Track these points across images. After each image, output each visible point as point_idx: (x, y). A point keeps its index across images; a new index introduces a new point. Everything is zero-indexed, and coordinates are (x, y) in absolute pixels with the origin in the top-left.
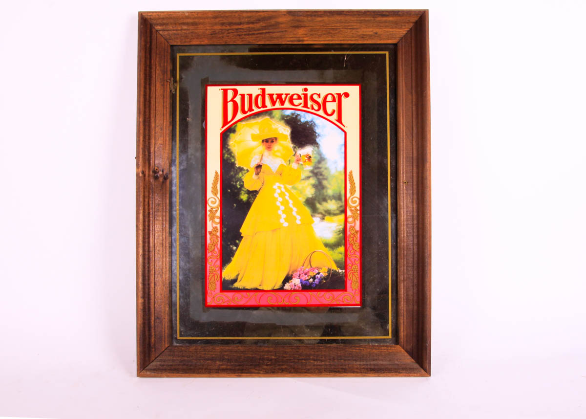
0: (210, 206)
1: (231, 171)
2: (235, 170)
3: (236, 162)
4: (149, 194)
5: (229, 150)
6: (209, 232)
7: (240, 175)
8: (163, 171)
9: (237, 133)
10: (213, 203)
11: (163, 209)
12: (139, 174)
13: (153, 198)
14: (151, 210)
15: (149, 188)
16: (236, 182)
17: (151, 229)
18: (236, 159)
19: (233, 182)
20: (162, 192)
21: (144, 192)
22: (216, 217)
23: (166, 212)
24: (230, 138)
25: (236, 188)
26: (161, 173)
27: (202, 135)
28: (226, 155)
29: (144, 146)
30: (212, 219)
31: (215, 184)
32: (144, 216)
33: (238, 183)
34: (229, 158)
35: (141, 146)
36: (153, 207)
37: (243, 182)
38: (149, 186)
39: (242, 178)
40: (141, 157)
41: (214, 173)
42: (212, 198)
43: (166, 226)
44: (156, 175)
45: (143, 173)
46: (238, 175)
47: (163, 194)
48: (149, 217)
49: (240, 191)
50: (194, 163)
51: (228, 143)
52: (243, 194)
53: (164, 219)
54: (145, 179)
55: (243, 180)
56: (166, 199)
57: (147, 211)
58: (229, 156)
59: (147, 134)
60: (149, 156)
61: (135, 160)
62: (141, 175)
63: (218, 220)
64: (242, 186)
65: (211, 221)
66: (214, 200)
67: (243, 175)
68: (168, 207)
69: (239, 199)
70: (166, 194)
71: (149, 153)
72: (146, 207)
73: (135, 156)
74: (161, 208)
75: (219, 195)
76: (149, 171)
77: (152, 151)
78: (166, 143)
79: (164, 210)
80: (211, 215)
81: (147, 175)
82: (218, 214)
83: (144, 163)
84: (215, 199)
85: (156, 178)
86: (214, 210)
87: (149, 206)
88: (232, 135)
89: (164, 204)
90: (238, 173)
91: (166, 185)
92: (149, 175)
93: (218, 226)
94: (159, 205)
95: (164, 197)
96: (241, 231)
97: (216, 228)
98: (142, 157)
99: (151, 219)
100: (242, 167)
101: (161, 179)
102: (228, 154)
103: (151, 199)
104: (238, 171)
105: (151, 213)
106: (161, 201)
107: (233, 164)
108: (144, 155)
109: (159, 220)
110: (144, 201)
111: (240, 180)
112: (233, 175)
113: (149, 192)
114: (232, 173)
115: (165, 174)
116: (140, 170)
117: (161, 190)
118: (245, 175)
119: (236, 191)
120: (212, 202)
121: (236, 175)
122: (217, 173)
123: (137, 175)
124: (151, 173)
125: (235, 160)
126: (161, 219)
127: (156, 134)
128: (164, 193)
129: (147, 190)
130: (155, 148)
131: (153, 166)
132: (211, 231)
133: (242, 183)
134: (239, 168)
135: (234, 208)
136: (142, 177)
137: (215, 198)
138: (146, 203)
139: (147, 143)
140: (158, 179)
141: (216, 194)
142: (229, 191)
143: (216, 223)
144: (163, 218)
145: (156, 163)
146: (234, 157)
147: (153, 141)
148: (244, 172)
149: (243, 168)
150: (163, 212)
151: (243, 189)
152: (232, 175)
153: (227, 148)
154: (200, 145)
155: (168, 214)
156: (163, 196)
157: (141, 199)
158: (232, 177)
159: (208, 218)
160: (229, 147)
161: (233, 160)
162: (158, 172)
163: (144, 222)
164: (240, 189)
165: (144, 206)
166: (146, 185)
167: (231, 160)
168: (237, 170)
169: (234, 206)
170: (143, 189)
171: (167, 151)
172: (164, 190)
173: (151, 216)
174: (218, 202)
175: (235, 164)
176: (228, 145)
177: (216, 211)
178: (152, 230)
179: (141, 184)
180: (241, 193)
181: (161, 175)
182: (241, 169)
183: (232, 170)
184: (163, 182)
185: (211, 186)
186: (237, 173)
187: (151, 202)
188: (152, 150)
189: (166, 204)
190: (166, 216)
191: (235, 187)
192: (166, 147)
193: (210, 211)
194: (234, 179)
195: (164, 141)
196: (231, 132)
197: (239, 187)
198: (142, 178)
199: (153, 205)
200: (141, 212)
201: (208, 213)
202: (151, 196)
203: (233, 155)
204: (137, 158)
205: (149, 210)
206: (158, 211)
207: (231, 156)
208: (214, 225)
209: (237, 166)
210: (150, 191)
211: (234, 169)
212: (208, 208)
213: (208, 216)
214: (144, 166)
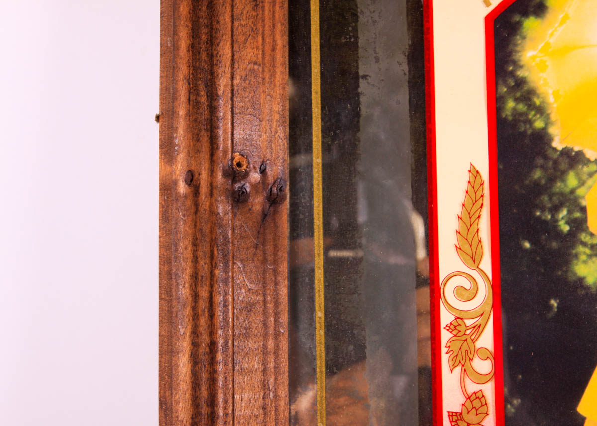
0: (450, 307)
1: (532, 167)
2: (550, 163)
3: (552, 130)
4: (213, 267)
5: (521, 82)
6: (451, 414)
7: (571, 181)
8: (263, 172)
9: (549, 16)
10: (467, 294)
11: (265, 325)
12: (175, 183)
13: (226, 282)
14: (220, 332)
15: (213, 242)
16: (555, 209)
17: (221, 413)
18: (553, 117)
19: (543, 209)
20: (260, 257)
21: (195, 260)
22: (477, 351)
23: (277, 335)
24: (524, 38)
25: (559, 235)
26: (255, 176)
27: (410, 25)
28: (511, 104)
29: (194, 69)
30: (463, 360)
31: (468, 219)
32: (195, 360)
33: (564, 213)
34: (522, 114)
35: (183, 70)
36: (226, 319)
37: (583, 210)
38: (211, 232)
39: (580, 192)
40: (182, 112)
41: (466, 177)
42: (459, 274)
43: (276, 396)
44: (237, 186)
45: (191, 179)
46: (563, 181)
47: (264, 261)
48: (213, 361)
49: (573, 246)
50: (382, 136)
51: (516, 57)
52: (583, 257)
53: (271, 365)
54: (196, 205)
55: (583, 203)
56: (276, 284)
57: (205, 339)
58: (522, 107)
59: (203, 21)
60: (213, 109)
61: (156, 127)
62: (182, 188)
63: (484, 366)
64: (579, 225)
65: (458, 370)
66: (467, 284)
67: (582, 183)
68: (284, 318)
69: (571, 278)
70: (275, 262)
71: (213, 96)
72: (203, 321)
73: (157, 111)
74: (256, 321)
75: (486, 264)
76: (212, 172)
77: (220, 92)
78: (273, 59)
79: (271, 331)
80: (456, 346)
81: (204, 190)
82: (486, 340)
83: (196, 138)
84: (473, 280)
85: (239, 199)
86: (469, 322)
87: (212, 316)
88: (531, 24)
89: (270, 306)
90: (561, 175)
91: (276, 226)
92: (212, 187)
93: (488, 390)
94: (249, 307)
95: (269, 276)
96: (583, 408)
97: (478, 396)
98: (188, 114)
99: (221, 368)
100: (576, 149)
101: (257, 203)
102: (517, 100)
103: (220, 287)
104: (563, 165)
105: (221, 342)
106: (255, 293)
107: (542, 138)
108: (194, 104)
109: (250, 372)
110: (195, 296)
111: (571, 201)
112: (543, 182)
113: (212, 257)
114: (538, 174)
115: (271, 180)
116: (179, 168)
117: (256, 247)
118: (589, 182)
119: (554, 244)
120: (460, 291)
121: (552, 180)
122: (474, 173)
123: (167, 189)
124: (219, 176)
125: (548, 123)
126: (256, 365)
127: (236, 24)
128: (270, 258)
129: (205, 248)
130: (232, 78)
131: (225, 152)
132: (457, 409)
133: (577, 215)
134: (566, 152)
135: (551, 315)
136: (185, 197)
137: (474, 274)
138: (203, 304)
139: (204, 56)
140: (245, 201)
141: (474, 260)
142: (527, 245)
143: (480, 378)
144: (264, 363)
145: (236, 136)
146: (541, 111)
147: (225, 50)
148: (586, 169)
149: (580, 154)
150: (265, 336)
151: (583, 237)
152: (537, 184)
153: (512, 74)
154: (406, 67)
155: (284, 344)
156: (264, 272)
157: (184, 292)
158: (538, 189)
159: (445, 358)
160: (521, 73)
161: (539, 124)
162: (246, 175)
163: (195, 385)
164: (571, 238)
165: (195, 317)
166: (201, 230)
167: (530, 122)
168: (556, 162)
169: (550, 307)
170: (190, 248)
171: (278, 90)
172: (269, 248)
173: (220, 357)
174: (484, 293)
175: (551, 139)
176: (517, 65)
177: (478, 329)
178: (226, 414)
179: (183, 227)
180: (576, 256)
181: (254, 187)
182: (574, 158)
183: (540, 161)
184: (264, 215)
185: (454, 225)
186: (558, 174)
187: (219, 299)
188: (223, 84)
189: (277, 303)
190: (276, 353)
191: (551, 228)
192: (273, 75)
193: (451, 327)
194: (545, 198)
195: (268, 48)
196: (526, 14)
197: (566, 228)
198: (189, 203)
199: (226, 313)
200: (184, 345)
201: (445, 336)
202: (219, 273)
203: (537, 102)
204: (165, 117)
205: (212, 333)
206: (247, 334)
207: (531, 106)
208: (472, 388)
209: (558, 144)
210: (218, 255)
211: (546, 157)
212: (446, 317)
213: (444, 350)
214: (194, 152)
